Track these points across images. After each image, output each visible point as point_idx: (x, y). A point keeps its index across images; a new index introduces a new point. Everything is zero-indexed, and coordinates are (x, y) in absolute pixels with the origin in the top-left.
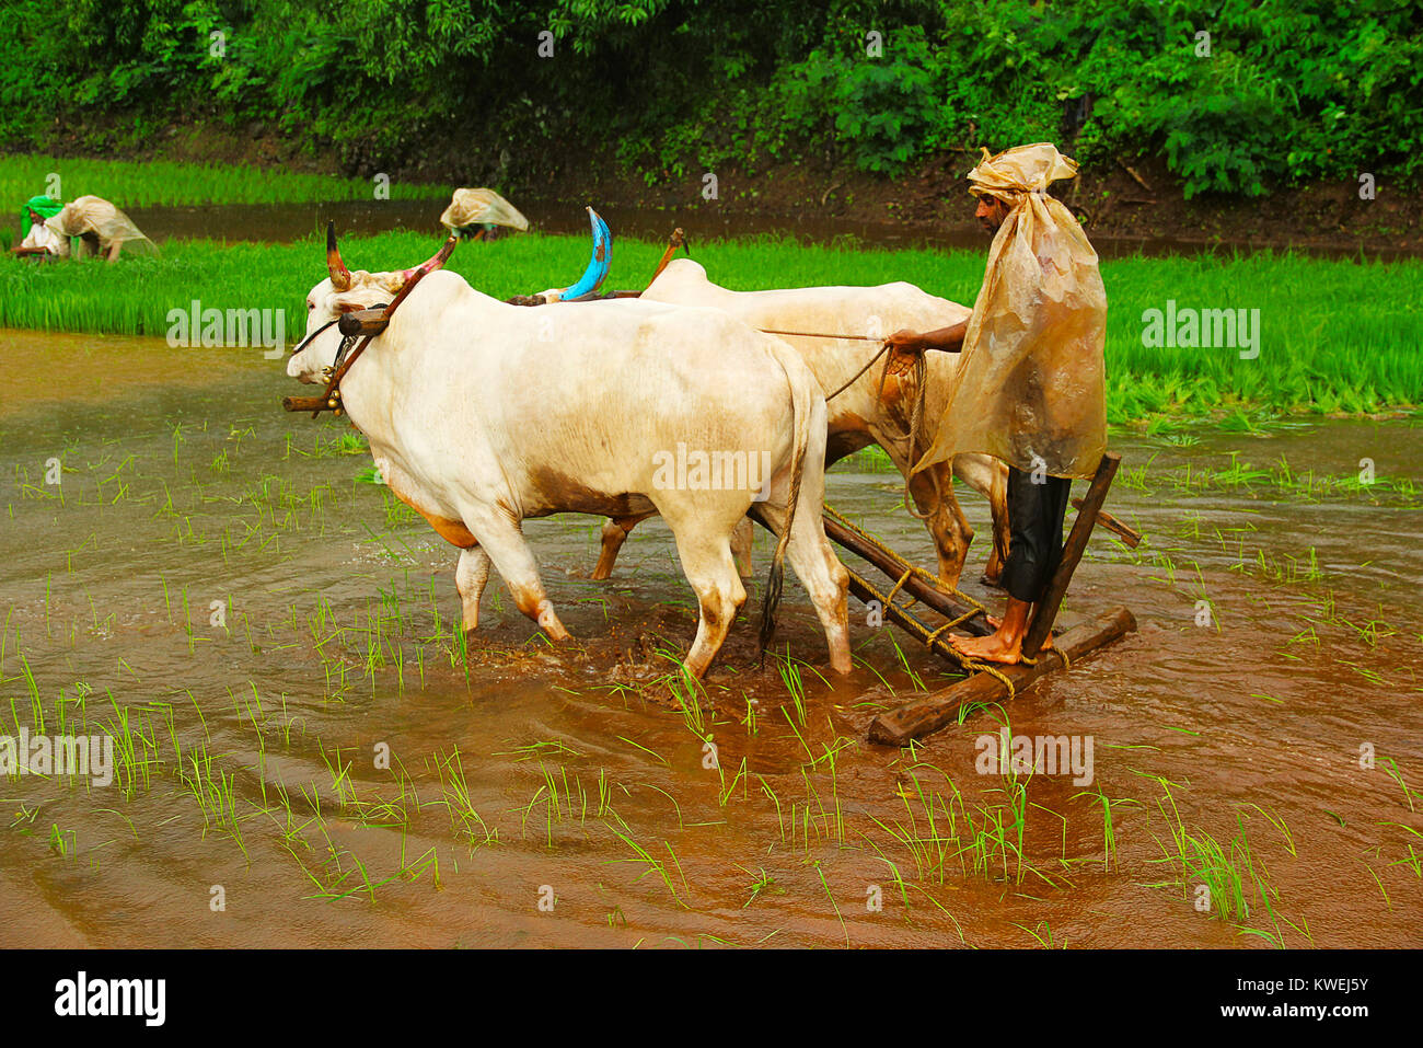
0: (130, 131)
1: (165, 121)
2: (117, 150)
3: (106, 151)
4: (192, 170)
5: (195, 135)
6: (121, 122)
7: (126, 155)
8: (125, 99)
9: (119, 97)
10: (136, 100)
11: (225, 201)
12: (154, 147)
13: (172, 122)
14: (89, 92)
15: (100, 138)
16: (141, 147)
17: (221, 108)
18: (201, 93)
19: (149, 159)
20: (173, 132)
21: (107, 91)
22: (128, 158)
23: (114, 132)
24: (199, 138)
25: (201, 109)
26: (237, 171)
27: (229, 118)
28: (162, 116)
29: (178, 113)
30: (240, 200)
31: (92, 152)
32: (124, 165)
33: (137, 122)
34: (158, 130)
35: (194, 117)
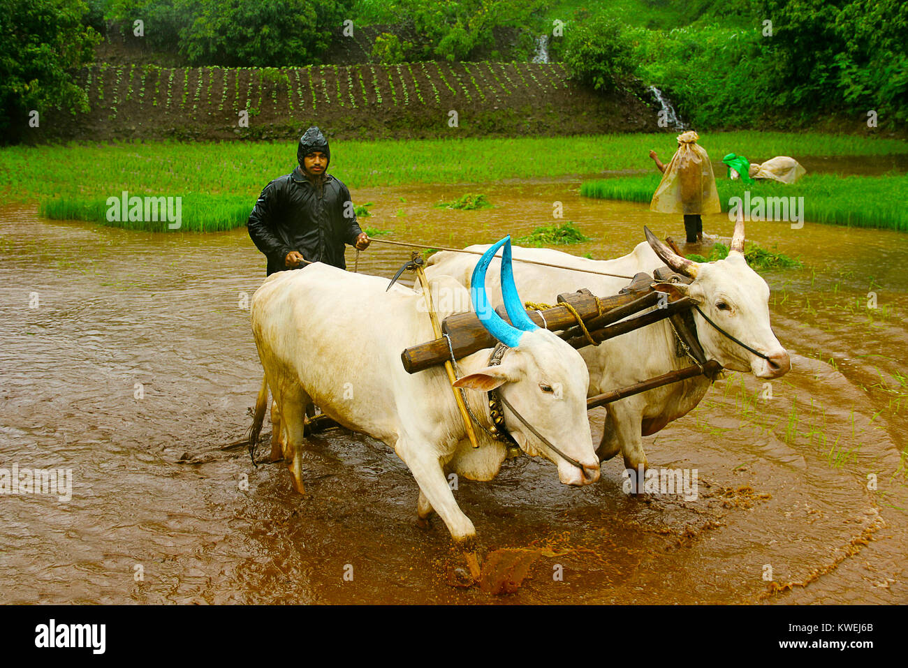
0: (798, 119)
1: (817, 113)
2: (791, 128)
3: (786, 129)
4: (827, 138)
5: (830, 120)
6: (795, 114)
7: (796, 130)
8: (799, 102)
9: (795, 102)
10: (803, 103)
11: (843, 153)
12: (809, 126)
13: (820, 114)
14: (781, 100)
15: (783, 122)
16: (802, 127)
17: (847, 106)
18: (837, 98)
19: (806, 132)
20: (819, 119)
21: (790, 99)
22: (796, 132)
23: (790, 119)
24: (833, 121)
25: (836, 107)
26: (851, 138)
27: (849, 111)
28: (815, 111)
29: (823, 109)
30: (851, 154)
31: (778, 129)
32: (793, 135)
33: (802, 114)
34: (812, 118)
35: (832, 111)
